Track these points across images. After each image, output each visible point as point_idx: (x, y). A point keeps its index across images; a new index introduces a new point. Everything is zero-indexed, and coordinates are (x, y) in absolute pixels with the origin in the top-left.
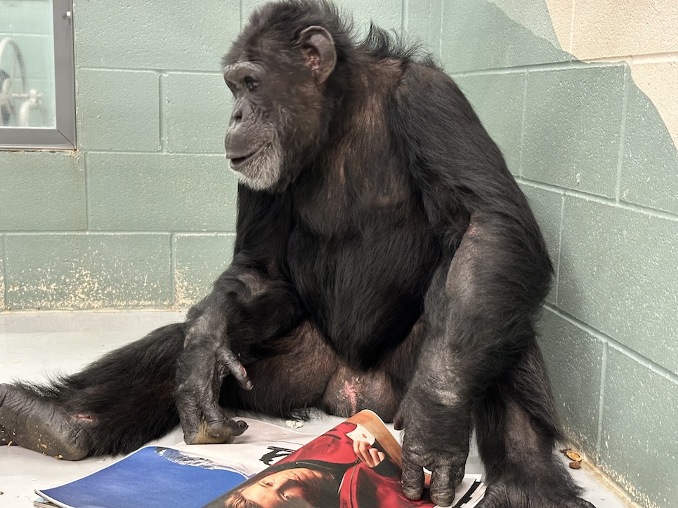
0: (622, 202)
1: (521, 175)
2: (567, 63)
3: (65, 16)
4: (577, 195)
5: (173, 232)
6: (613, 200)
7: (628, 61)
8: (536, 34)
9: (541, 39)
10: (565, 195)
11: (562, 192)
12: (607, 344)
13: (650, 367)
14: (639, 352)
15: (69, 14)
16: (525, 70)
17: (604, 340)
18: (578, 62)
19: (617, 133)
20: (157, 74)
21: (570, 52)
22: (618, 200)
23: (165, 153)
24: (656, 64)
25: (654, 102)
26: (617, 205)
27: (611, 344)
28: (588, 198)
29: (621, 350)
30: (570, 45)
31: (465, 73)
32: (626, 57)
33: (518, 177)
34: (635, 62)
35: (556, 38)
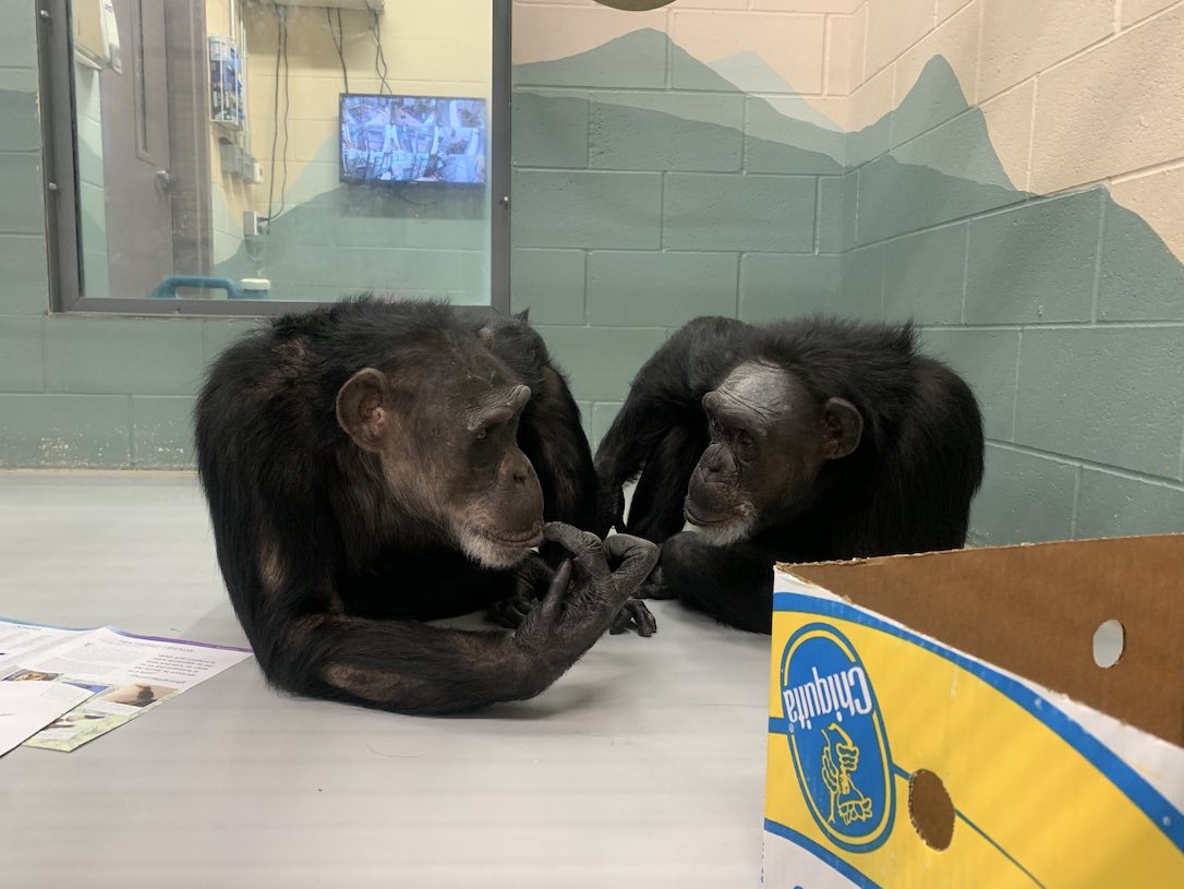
0: (1098, 322)
1: (963, 322)
2: (1023, 201)
3: (502, 201)
4: (1039, 327)
5: (594, 401)
6: (1089, 322)
7: (1105, 183)
8: (981, 183)
9: (989, 186)
10: (1022, 331)
11: (1019, 328)
12: (1081, 468)
13: (1141, 479)
14: (1126, 467)
15: (506, 199)
16: (967, 221)
17: (1077, 464)
18: (1038, 197)
19: (1092, 255)
20: (584, 253)
21: (1027, 190)
22: (1094, 320)
23: (588, 327)
24: (1143, 179)
25: (1142, 216)
26: (1094, 326)
27: (1085, 466)
28: (1053, 327)
29: (1100, 469)
30: (1027, 183)
31: (889, 238)
32: (1104, 179)
33: (960, 325)
34: (1113, 183)
35: (1008, 181)
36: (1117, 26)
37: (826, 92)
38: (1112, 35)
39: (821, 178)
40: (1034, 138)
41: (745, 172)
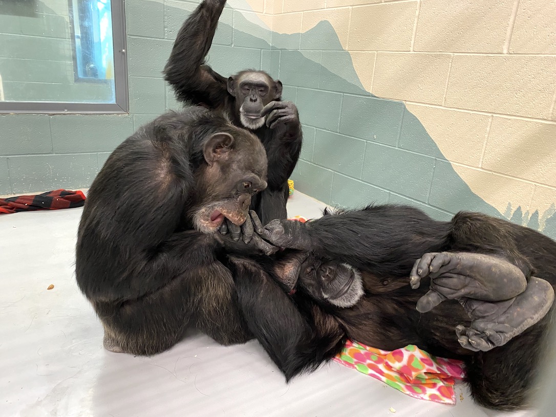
0: (399, 147)
2: (369, 96)
3: (121, 50)
4: (374, 143)
6: (395, 147)
7: (404, 102)
8: (349, 82)
9: (352, 84)
10: (367, 142)
11: (365, 141)
13: (412, 200)
15: (124, 51)
16: (342, 94)
17: (389, 192)
18: (375, 97)
19: (398, 125)
21: (371, 92)
24: (419, 106)
25: (418, 118)
26: (397, 148)
27: (391, 193)
28: (380, 144)
29: (397, 195)
30: (370, 90)
32: (403, 100)
33: (337, 132)
34: (407, 103)
35: (362, 86)
36: (411, 49)
37: (265, 12)
38: (410, 51)
39: (263, 50)
40: (375, 74)
41: (233, 45)
